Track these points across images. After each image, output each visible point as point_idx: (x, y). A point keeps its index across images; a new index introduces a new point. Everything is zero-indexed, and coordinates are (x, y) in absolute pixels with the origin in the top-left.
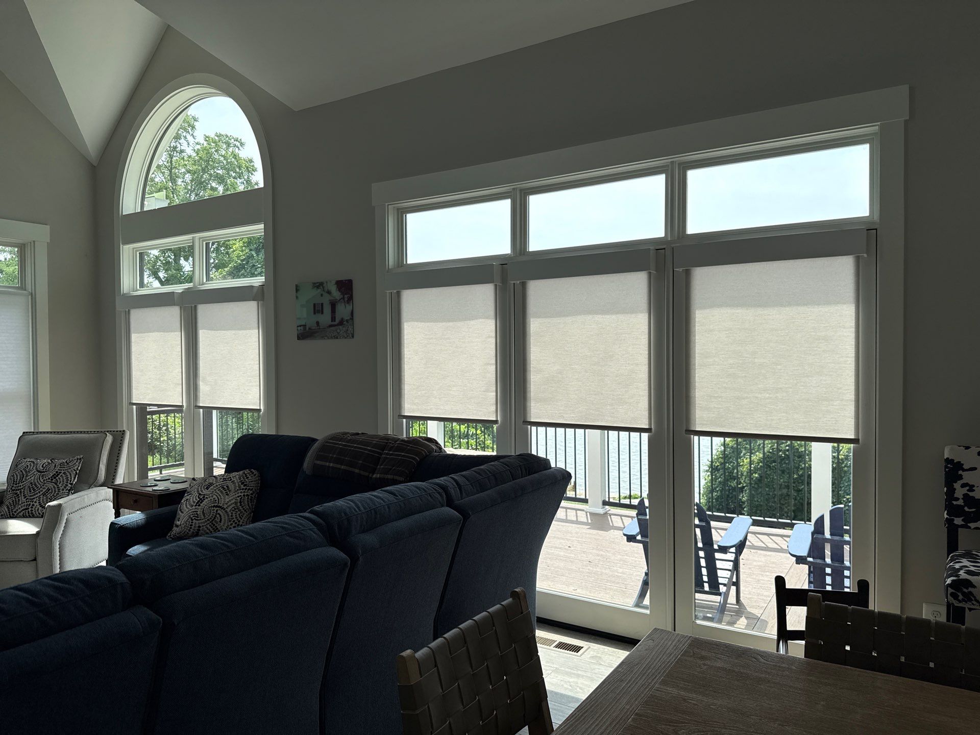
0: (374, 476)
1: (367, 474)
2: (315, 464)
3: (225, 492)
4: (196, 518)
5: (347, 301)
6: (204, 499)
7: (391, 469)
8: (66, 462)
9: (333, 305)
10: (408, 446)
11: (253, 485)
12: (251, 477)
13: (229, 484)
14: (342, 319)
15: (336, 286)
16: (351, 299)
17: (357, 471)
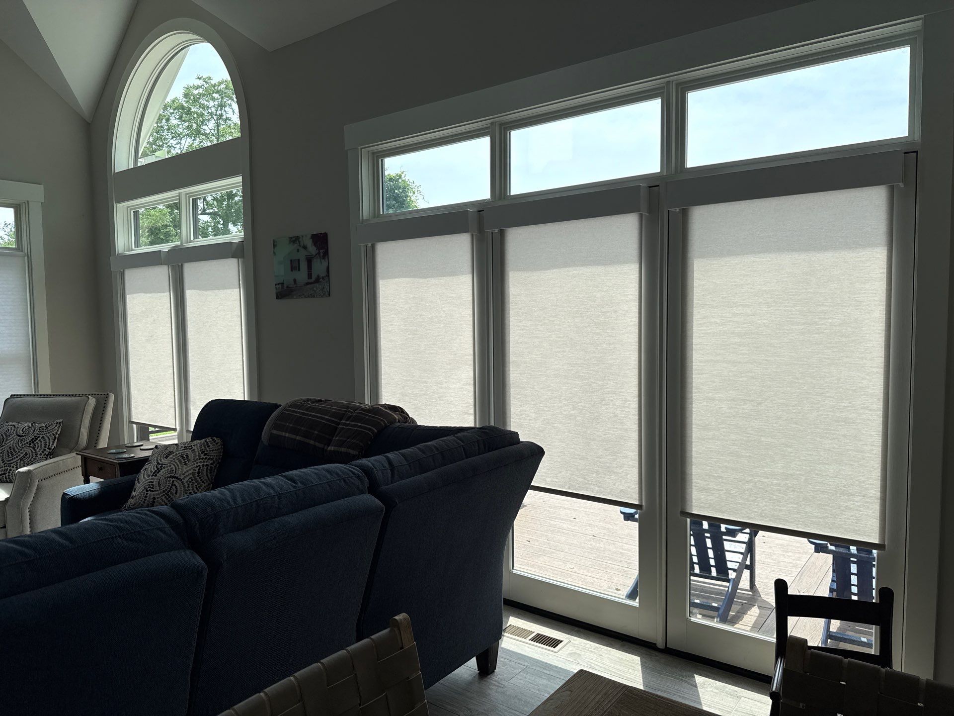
0: (329, 448)
1: (321, 446)
2: (271, 433)
3: (183, 461)
4: (151, 489)
5: (323, 256)
6: (161, 469)
7: (346, 441)
8: (46, 426)
9: (309, 261)
10: (367, 415)
11: (214, 454)
12: (213, 445)
13: (189, 452)
14: (318, 276)
15: (311, 240)
16: (326, 253)
17: (312, 442)
